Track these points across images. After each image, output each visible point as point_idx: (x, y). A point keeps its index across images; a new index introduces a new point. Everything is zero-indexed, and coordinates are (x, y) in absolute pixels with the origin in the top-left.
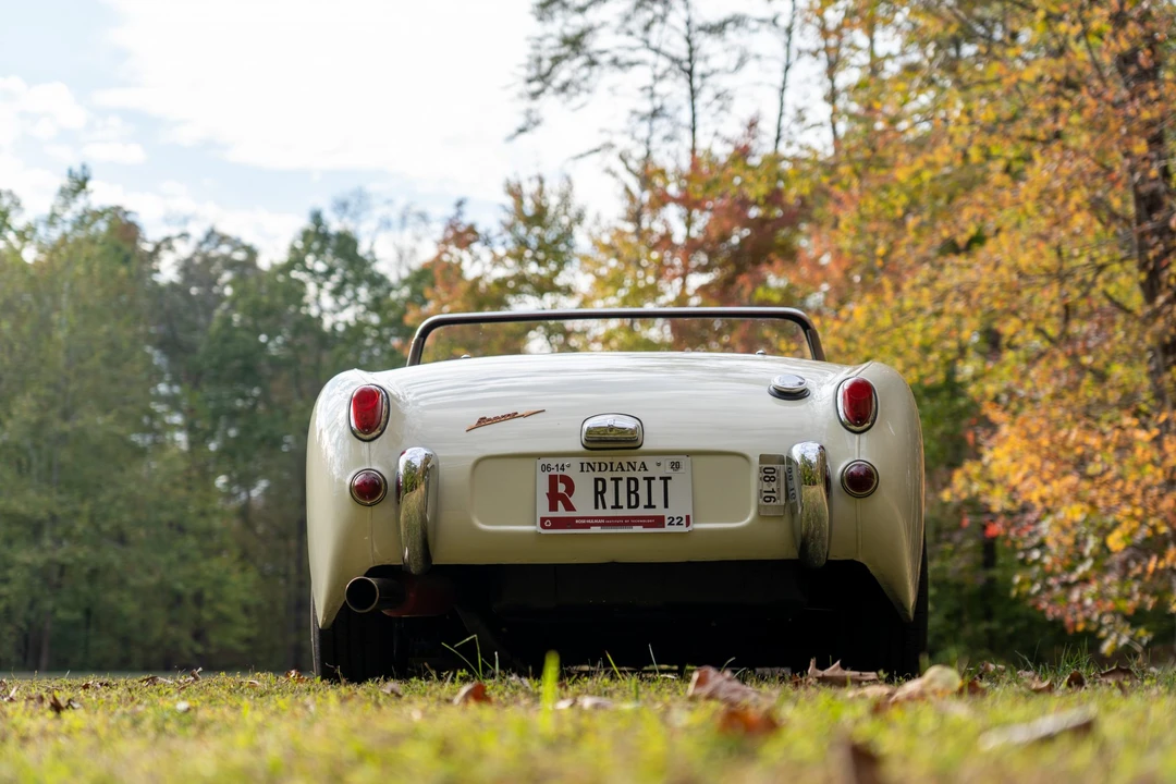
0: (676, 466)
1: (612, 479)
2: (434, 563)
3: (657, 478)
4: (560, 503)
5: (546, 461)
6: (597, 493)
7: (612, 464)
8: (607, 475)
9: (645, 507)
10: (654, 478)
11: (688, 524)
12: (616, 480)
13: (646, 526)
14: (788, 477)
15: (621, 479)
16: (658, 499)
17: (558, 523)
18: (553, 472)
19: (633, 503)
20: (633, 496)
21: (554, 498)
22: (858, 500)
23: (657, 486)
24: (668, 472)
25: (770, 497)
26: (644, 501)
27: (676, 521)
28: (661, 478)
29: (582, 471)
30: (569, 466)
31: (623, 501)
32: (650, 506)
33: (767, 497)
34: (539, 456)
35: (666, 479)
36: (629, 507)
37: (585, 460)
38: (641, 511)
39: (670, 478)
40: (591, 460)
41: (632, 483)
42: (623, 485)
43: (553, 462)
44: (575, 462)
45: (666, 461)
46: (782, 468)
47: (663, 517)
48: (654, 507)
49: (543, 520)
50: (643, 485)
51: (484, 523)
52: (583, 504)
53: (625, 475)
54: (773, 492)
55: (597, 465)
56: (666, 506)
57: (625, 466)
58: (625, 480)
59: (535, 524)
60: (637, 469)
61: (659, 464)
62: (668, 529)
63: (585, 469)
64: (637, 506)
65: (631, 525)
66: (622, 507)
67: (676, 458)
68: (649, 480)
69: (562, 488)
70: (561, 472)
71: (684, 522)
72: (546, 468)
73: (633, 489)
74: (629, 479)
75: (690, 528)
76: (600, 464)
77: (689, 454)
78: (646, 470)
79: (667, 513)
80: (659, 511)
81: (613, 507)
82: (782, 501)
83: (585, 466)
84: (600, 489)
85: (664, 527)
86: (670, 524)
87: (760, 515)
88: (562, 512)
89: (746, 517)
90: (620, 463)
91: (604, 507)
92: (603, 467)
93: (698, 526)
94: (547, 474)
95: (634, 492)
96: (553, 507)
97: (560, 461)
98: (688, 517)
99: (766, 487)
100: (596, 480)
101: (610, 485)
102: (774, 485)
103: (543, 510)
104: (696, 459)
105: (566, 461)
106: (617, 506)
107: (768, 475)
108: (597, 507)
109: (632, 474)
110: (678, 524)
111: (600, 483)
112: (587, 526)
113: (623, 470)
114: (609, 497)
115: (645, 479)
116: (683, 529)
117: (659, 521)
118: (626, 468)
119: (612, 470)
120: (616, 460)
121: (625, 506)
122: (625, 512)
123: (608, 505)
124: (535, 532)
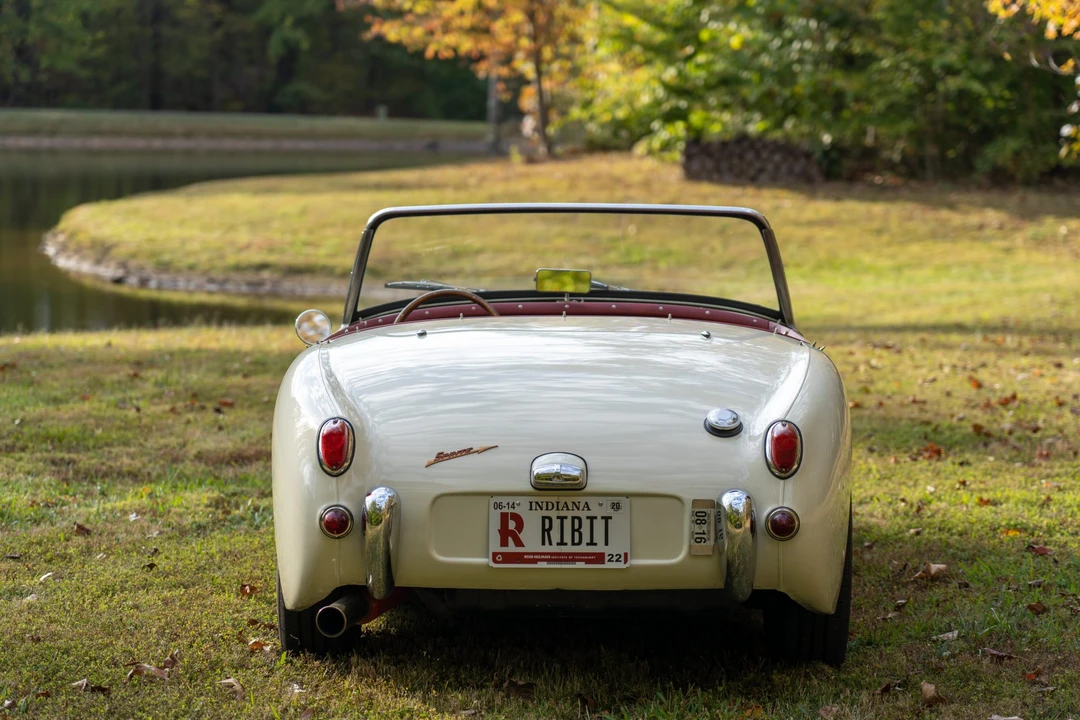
0: (616, 507)
1: (558, 517)
2: (396, 585)
3: (599, 518)
4: (510, 539)
5: (498, 499)
6: (544, 530)
7: (558, 503)
8: (553, 514)
9: (588, 544)
10: (596, 518)
11: (626, 562)
12: (562, 519)
13: (588, 562)
14: (718, 520)
15: (566, 518)
16: (599, 537)
17: (509, 558)
18: (505, 510)
19: (576, 541)
20: (577, 534)
21: (505, 534)
22: (780, 542)
23: (599, 525)
24: (609, 512)
25: (701, 538)
26: (586, 538)
27: (615, 558)
28: (602, 518)
29: (531, 509)
30: (519, 504)
31: (568, 538)
32: (592, 543)
33: (698, 538)
34: (492, 494)
35: (607, 519)
36: (573, 544)
37: (534, 499)
38: (583, 548)
39: (611, 518)
40: (539, 499)
41: (576, 521)
42: (568, 523)
43: (504, 500)
44: (525, 501)
45: (607, 502)
46: (712, 512)
47: (603, 554)
48: (596, 544)
49: (495, 555)
50: (586, 524)
51: (441, 555)
52: (531, 540)
53: (570, 514)
54: (704, 533)
55: (545, 504)
56: (606, 544)
57: (570, 506)
58: (570, 519)
59: (487, 557)
60: (581, 508)
61: (601, 505)
62: (608, 565)
63: (534, 508)
64: (580, 543)
65: (574, 561)
66: (566, 544)
67: (617, 500)
68: (592, 519)
69: (512, 525)
70: (511, 510)
71: (622, 559)
72: (498, 506)
73: (576, 527)
74: (573, 518)
75: (627, 565)
76: (547, 503)
77: (628, 495)
78: (589, 509)
79: (607, 550)
80: (599, 548)
81: (558, 544)
82: (711, 542)
83: (534, 504)
84: (547, 527)
85: (604, 563)
86: (609, 561)
87: (691, 555)
88: (512, 548)
89: (678, 555)
90: (566, 503)
91: (551, 544)
92: (550, 507)
93: (635, 563)
94: (499, 511)
95: (578, 530)
96: (504, 543)
97: (511, 500)
98: (626, 554)
99: (697, 529)
100: (544, 518)
101: (556, 523)
102: (704, 528)
103: (495, 546)
104: (634, 500)
105: (517, 500)
106: (562, 543)
107: (699, 518)
108: (543, 544)
109: (576, 513)
110: (617, 561)
111: (547, 521)
112: (535, 561)
113: (568, 509)
114: (555, 538)
115: (588, 518)
116: (621, 565)
117: (599, 558)
118: (570, 508)
119: (558, 509)
120: (562, 500)
121: (570, 543)
122: (569, 549)
123: (554, 542)
124: (488, 566)
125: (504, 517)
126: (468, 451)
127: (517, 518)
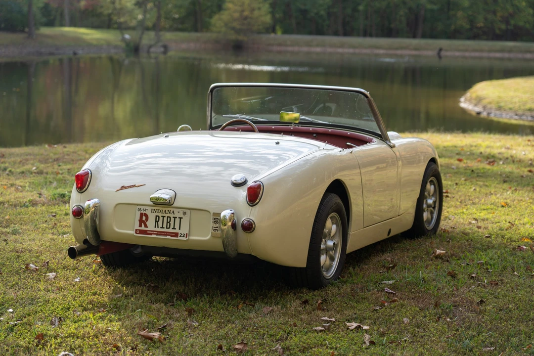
0: (184, 213)
4: (143, 224)
5: (139, 207)
6: (156, 221)
7: (161, 210)
8: (160, 215)
9: (172, 229)
11: (186, 237)
12: (163, 217)
13: (172, 236)
16: (177, 226)
17: (142, 232)
18: (142, 212)
19: (168, 227)
20: (168, 224)
21: (141, 222)
22: (247, 234)
23: (177, 220)
24: (181, 216)
26: (172, 226)
27: (182, 235)
28: (179, 218)
30: (147, 210)
31: (165, 226)
32: (174, 228)
33: (215, 229)
34: (138, 205)
35: (181, 218)
36: (167, 228)
37: (153, 208)
38: (170, 230)
40: (155, 208)
41: (169, 218)
42: (165, 219)
43: (142, 208)
44: (149, 208)
45: (181, 211)
47: (178, 233)
48: (176, 229)
49: (136, 230)
50: (172, 220)
51: (117, 228)
52: (151, 225)
53: (166, 215)
54: (217, 227)
55: (157, 210)
56: (180, 229)
57: (167, 212)
58: (166, 217)
59: (133, 231)
60: (171, 213)
61: (179, 212)
62: (179, 238)
63: (153, 212)
64: (169, 228)
65: (166, 235)
67: (185, 210)
68: (175, 218)
69: (144, 218)
70: (144, 212)
71: (185, 236)
72: (140, 210)
73: (169, 221)
74: (168, 217)
75: (187, 239)
77: (189, 209)
78: (174, 214)
79: (180, 232)
80: (177, 231)
81: (161, 228)
82: (220, 232)
83: (153, 210)
84: (157, 220)
86: (180, 236)
87: (212, 236)
88: (143, 228)
89: (208, 236)
90: (165, 211)
91: (158, 227)
92: (159, 212)
93: (192, 238)
94: (140, 212)
95: (169, 222)
96: (140, 226)
97: (145, 208)
98: (187, 234)
99: (214, 225)
100: (156, 216)
101: (161, 219)
102: (217, 225)
103: (137, 226)
104: (191, 210)
105: (147, 208)
106: (162, 227)
107: (216, 221)
108: (155, 227)
109: (169, 215)
110: (183, 237)
111: (157, 217)
112: (151, 234)
114: (160, 225)
115: (173, 217)
116: (184, 239)
117: (176, 235)
119: (162, 213)
120: (164, 209)
121: (165, 228)
122: (165, 230)
123: (159, 227)
124: (133, 235)
125: (141, 214)
126: (133, 186)
127: (146, 215)
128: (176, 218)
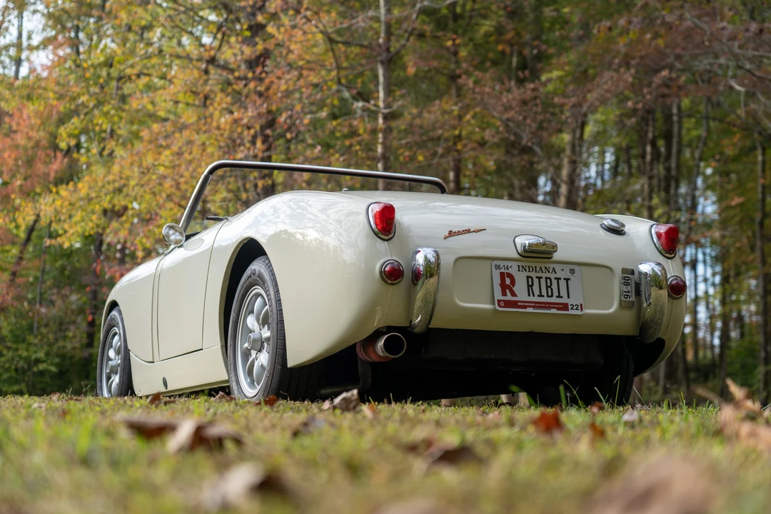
0: (572, 271)
1: (537, 277)
3: (562, 279)
4: (507, 291)
5: (497, 263)
6: (528, 286)
7: (536, 267)
8: (533, 275)
9: (556, 297)
11: (582, 310)
12: (539, 278)
13: (558, 309)
15: (541, 278)
16: (563, 293)
17: (508, 304)
18: (502, 270)
19: (550, 294)
20: (549, 289)
21: (504, 287)
22: (674, 300)
23: (563, 283)
24: (568, 275)
26: (556, 293)
27: (575, 307)
28: (564, 279)
29: (518, 270)
30: (511, 267)
31: (544, 292)
32: (559, 296)
33: (626, 295)
34: (493, 259)
35: (567, 280)
36: (548, 296)
37: (520, 264)
38: (554, 300)
39: (570, 279)
40: (524, 264)
41: (548, 280)
42: (543, 281)
43: (502, 264)
44: (515, 265)
45: (567, 268)
46: (633, 277)
47: (567, 304)
48: (562, 297)
49: (499, 301)
50: (555, 282)
51: (461, 301)
52: (521, 293)
54: (629, 292)
56: (569, 297)
59: (494, 304)
60: (550, 271)
61: (563, 270)
62: (571, 312)
63: (521, 270)
64: (552, 296)
65: (549, 308)
66: (543, 296)
67: (574, 266)
68: (558, 280)
69: (508, 281)
70: (506, 271)
71: (579, 308)
72: (498, 267)
73: (549, 284)
74: (546, 278)
75: (583, 312)
76: (529, 267)
77: (579, 264)
78: (555, 272)
79: (570, 302)
80: (564, 300)
81: (538, 296)
82: (633, 298)
83: (521, 267)
84: (530, 284)
85: (567, 311)
86: (572, 309)
87: (621, 306)
88: (509, 297)
89: (612, 307)
90: (541, 268)
91: (534, 296)
92: (531, 269)
93: (587, 311)
94: (498, 271)
95: (550, 287)
96: (504, 294)
97: (505, 263)
98: (581, 305)
99: (625, 289)
100: (528, 277)
101: (536, 281)
102: (629, 288)
103: (498, 295)
104: (583, 268)
105: (510, 264)
106: (541, 295)
107: (626, 281)
108: (529, 295)
109: (540, 274)
110: (576, 309)
111: (530, 279)
112: (525, 307)
113: (543, 272)
114: (537, 292)
115: (555, 278)
116: (578, 312)
117: (565, 307)
119: (537, 271)
120: (539, 265)
121: (546, 295)
122: (545, 300)
124: (495, 309)
125: (502, 275)
126: (468, 231)
127: (510, 276)
128: (560, 279)
